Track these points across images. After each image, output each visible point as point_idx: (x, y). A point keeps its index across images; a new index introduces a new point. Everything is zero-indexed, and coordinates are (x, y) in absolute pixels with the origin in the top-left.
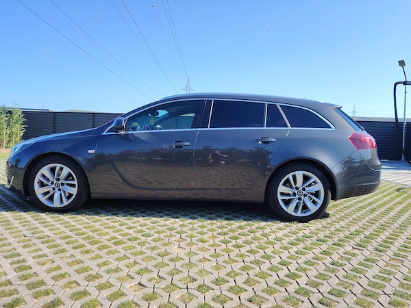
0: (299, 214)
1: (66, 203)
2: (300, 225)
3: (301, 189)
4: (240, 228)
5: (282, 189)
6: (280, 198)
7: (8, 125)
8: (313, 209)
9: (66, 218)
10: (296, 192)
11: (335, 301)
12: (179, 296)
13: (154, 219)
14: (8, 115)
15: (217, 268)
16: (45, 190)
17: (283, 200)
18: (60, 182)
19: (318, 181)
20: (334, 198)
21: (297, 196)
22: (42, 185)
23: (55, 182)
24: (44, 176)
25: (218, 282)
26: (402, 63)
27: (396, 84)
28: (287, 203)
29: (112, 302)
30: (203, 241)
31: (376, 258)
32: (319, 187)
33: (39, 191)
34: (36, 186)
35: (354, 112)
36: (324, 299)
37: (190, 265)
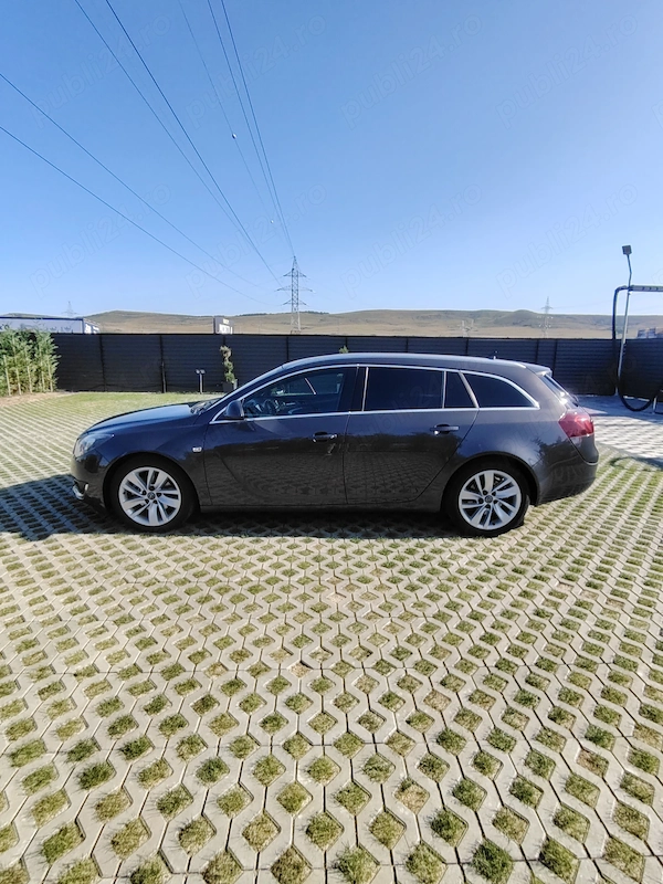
0: (487, 527)
1: (166, 520)
2: (488, 541)
3: (490, 494)
4: (411, 552)
5: (464, 494)
6: (462, 507)
7: (33, 357)
8: (505, 519)
9: (171, 542)
10: (484, 497)
11: (545, 679)
12: (355, 681)
13: (291, 540)
14: (31, 341)
15: (393, 629)
16: (135, 503)
17: (465, 510)
18: (155, 492)
19: (514, 482)
20: (535, 503)
21: (485, 503)
22: (130, 496)
23: (148, 491)
24: (130, 484)
25: (399, 654)
26: (627, 250)
27: (617, 291)
28: (471, 513)
29: (276, 695)
30: (365, 580)
31: (589, 600)
32: (515, 491)
33: (127, 506)
34: (122, 498)
35: (547, 308)
36: (532, 676)
37: (358, 627)
